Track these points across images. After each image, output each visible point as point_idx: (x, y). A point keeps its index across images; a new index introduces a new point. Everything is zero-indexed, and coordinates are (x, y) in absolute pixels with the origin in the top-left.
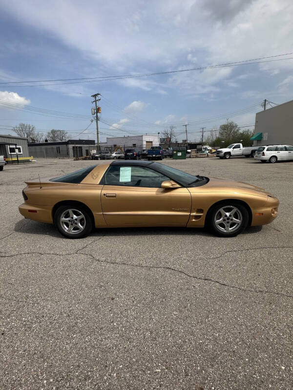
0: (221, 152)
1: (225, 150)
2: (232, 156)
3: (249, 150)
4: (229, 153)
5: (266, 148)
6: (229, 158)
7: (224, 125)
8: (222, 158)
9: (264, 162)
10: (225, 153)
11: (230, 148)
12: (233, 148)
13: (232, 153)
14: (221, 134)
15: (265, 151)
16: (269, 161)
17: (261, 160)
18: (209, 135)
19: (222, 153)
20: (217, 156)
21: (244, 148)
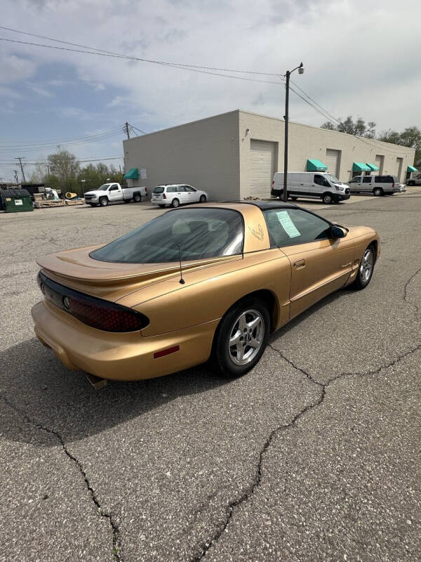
0: (93, 196)
1: (98, 193)
2: (109, 201)
3: (128, 192)
4: (106, 197)
5: (166, 187)
6: (107, 205)
7: (55, 156)
8: (94, 205)
9: (162, 206)
10: (100, 197)
11: (105, 189)
12: (110, 190)
13: (110, 198)
14: (53, 169)
15: (165, 192)
16: (171, 206)
17: (160, 205)
18: (35, 170)
19: (95, 197)
20: (87, 203)
21: (123, 190)
